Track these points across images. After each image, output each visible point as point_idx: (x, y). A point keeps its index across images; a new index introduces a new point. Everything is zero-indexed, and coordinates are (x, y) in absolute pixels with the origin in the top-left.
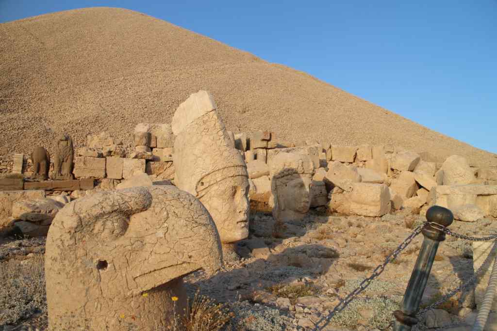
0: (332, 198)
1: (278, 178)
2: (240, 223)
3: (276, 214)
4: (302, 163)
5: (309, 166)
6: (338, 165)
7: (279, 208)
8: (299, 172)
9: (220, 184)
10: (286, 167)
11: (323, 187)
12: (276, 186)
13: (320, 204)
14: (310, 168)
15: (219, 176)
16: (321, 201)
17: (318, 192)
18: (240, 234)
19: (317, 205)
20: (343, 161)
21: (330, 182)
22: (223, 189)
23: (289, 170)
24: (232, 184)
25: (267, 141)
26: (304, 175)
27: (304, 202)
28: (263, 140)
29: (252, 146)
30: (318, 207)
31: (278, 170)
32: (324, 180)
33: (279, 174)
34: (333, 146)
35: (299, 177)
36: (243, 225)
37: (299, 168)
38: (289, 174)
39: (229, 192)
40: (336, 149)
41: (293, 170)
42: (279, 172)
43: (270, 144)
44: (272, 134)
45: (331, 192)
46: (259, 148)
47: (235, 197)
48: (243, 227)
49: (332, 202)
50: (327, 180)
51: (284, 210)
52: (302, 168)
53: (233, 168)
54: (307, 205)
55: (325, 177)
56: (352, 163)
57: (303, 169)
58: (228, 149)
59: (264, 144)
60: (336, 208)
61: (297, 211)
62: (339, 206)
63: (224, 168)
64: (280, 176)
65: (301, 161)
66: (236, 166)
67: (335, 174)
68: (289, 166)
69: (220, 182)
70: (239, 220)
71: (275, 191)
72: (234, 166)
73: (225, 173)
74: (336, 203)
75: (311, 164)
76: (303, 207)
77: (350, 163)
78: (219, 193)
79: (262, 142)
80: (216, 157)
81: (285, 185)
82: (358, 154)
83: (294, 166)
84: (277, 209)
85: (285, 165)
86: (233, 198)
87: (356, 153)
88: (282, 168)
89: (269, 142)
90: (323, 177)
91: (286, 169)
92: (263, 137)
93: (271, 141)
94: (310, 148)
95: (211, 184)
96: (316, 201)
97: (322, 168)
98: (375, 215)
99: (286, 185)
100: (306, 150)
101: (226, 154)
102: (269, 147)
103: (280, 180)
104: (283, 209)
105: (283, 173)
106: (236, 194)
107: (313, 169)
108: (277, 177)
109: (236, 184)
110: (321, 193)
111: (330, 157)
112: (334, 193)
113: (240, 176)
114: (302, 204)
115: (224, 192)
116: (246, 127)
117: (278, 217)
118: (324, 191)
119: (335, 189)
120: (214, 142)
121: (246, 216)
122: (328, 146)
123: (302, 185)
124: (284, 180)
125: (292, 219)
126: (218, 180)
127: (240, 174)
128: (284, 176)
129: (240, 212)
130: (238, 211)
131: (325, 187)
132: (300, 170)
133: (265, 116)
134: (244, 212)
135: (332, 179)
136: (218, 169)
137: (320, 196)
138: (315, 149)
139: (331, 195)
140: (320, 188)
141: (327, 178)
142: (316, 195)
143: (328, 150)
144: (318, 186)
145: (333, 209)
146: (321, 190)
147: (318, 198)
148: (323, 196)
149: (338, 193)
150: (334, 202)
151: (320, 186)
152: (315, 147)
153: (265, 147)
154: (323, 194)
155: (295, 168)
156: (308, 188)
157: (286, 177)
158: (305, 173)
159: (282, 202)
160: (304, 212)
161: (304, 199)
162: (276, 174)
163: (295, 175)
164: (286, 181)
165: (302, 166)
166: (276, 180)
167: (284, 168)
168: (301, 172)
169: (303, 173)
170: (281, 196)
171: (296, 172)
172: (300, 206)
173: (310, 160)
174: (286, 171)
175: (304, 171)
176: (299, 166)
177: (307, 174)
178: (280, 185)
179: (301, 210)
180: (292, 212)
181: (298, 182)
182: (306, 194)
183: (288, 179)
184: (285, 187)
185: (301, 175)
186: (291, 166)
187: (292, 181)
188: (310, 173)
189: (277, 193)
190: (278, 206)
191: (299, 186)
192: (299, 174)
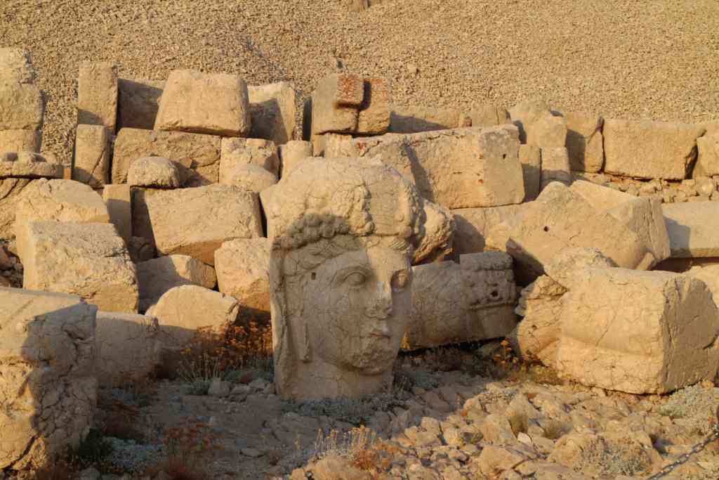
0: (528, 313)
1: (290, 249)
4: (369, 196)
5: (393, 209)
6: (560, 198)
10: (310, 212)
11: (503, 273)
12: (283, 277)
14: (398, 217)
17: (482, 291)
19: (481, 336)
20: (644, 175)
21: (530, 258)
25: (355, 111)
26: (375, 239)
27: (372, 335)
28: (342, 105)
29: (318, 125)
30: (485, 342)
31: (287, 221)
32: (508, 249)
37: (353, 216)
38: (320, 237)
40: (619, 134)
43: (368, 120)
44: (374, 86)
46: (331, 132)
50: (519, 248)
51: (306, 362)
52: (365, 215)
55: (510, 239)
56: (679, 181)
57: (369, 218)
59: (346, 119)
60: (538, 351)
61: (348, 367)
62: (547, 344)
64: (292, 241)
65: (361, 191)
67: (545, 228)
68: (320, 207)
71: (280, 295)
74: (536, 333)
77: (669, 181)
79: (339, 111)
82: (701, 150)
83: (337, 208)
84: (284, 356)
85: (306, 206)
87: (696, 148)
88: (296, 214)
89: (363, 113)
90: (506, 240)
91: (312, 217)
92: (337, 96)
93: (370, 110)
96: (477, 323)
98: (642, 388)
99: (314, 274)
100: (475, 141)
102: (363, 128)
103: (295, 255)
104: (302, 357)
105: (301, 231)
107: (407, 220)
108: (285, 245)
110: (495, 294)
111: (599, 160)
112: (532, 296)
114: (366, 342)
118: (506, 288)
122: (594, 123)
123: (366, 277)
124: (307, 256)
128: (304, 244)
131: (510, 272)
137: (491, 304)
138: (505, 137)
139: (525, 305)
140: (490, 279)
141: (518, 241)
142: (478, 302)
143: (592, 136)
144: (486, 270)
145: (528, 352)
146: (496, 285)
147: (485, 312)
148: (503, 305)
149: (548, 299)
150: (531, 330)
151: (492, 269)
152: (507, 133)
153: (349, 129)
154: (501, 299)
155: (337, 214)
156: (388, 285)
157: (311, 247)
158: (377, 232)
159: (299, 335)
160: (377, 369)
161: (370, 327)
162: (283, 235)
163: (340, 240)
164: (312, 261)
165: (365, 208)
166: (285, 255)
167: (303, 214)
168: (359, 231)
169: (368, 234)
170: (298, 313)
171: (344, 229)
172: (358, 351)
173: (402, 186)
174: (310, 226)
175: (373, 226)
176: (352, 207)
177: (388, 235)
178: (295, 274)
179: (361, 365)
180: (334, 368)
181: (352, 264)
182: (377, 308)
183: (318, 254)
184: (310, 280)
185: (364, 239)
186: (326, 209)
187: (333, 259)
188: (397, 234)
189: (286, 301)
190: (285, 346)
191: (356, 278)
192: (356, 236)
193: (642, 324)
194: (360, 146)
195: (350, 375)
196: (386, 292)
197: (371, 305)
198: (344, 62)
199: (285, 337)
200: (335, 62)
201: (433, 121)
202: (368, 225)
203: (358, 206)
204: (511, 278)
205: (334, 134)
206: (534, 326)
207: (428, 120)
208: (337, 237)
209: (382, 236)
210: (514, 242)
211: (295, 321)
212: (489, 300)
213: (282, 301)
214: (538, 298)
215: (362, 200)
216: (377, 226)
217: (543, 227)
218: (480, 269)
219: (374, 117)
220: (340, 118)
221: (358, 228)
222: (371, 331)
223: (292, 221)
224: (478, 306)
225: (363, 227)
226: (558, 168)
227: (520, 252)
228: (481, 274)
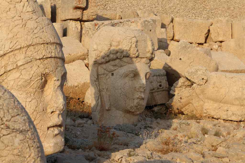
0: (176, 93)
1: (102, 63)
2: (52, 129)
3: (97, 116)
4: (137, 42)
5: (146, 47)
6: (185, 47)
8: (132, 55)
9: (22, 70)
10: (112, 48)
11: (163, 77)
12: (98, 75)
13: (159, 102)
14: (147, 50)
16: (160, 98)
17: (155, 85)
18: (52, 145)
19: (154, 103)
21: (175, 71)
23: (117, 52)
24: (41, 70)
25: (82, 10)
26: (139, 59)
28: (77, 8)
29: (60, 16)
30: (156, 106)
31: (101, 52)
32: (164, 68)
33: (103, 58)
34: (176, 20)
35: (132, 63)
36: (56, 131)
37: (132, 50)
38: (117, 58)
39: (36, 83)
40: (180, 24)
41: (122, 52)
42: (102, 54)
43: (87, 15)
45: (174, 85)
46: (71, 20)
47: (45, 89)
48: (56, 135)
49: (176, 98)
50: (170, 67)
51: (108, 110)
52: (136, 49)
53: (42, 45)
54: (142, 102)
55: (166, 64)
56: (202, 44)
57: (138, 51)
59: (78, 14)
60: (182, 108)
61: (128, 112)
62: (186, 105)
63: (28, 46)
64: (103, 60)
65: (134, 40)
66: (47, 44)
67: (180, 59)
68: (117, 46)
69: (22, 68)
70: (50, 124)
71: (97, 83)
72: (43, 44)
73: (29, 53)
74: (182, 101)
76: (136, 106)
77: (199, 44)
78: (20, 84)
79: (75, 10)
81: (110, 74)
82: (211, 31)
83: (124, 46)
84: (99, 108)
85: (111, 46)
86: (42, 91)
87: (209, 31)
88: (107, 49)
89: (85, 11)
90: (164, 63)
91: (114, 50)
92: (75, 4)
93: (88, 10)
94: (145, 22)
95: (8, 69)
96: (153, 98)
97: (160, 51)
98: (239, 119)
99: (113, 74)
100: (139, 24)
102: (84, 19)
103: (104, 66)
104: (107, 108)
105: (108, 56)
106: (47, 86)
107: (151, 52)
108: (100, 62)
109: (47, 71)
110: (160, 86)
111: (172, 35)
112: (178, 86)
113: (53, 59)
114: (136, 101)
115: (28, 82)
117: (100, 121)
118: (165, 83)
119: (181, 81)
120: (12, 6)
121: (61, 119)
123: (136, 75)
124: (109, 66)
125: (121, 124)
126: (19, 63)
127: (53, 55)
128: (109, 61)
129: (52, 112)
130: (49, 110)
131: (166, 77)
132: (133, 52)
134: (58, 112)
135: (177, 67)
136: (19, 47)
137: (159, 90)
138: (151, 23)
139: (175, 89)
140: (159, 80)
141: (170, 64)
142: (154, 89)
143: (169, 24)
144: (157, 76)
145: (178, 109)
146: (161, 82)
147: (156, 93)
148: (164, 90)
149: (185, 87)
150: (180, 100)
151: (159, 76)
152: (151, 21)
153: (79, 18)
154: (163, 88)
155: (125, 49)
156: (144, 78)
157: (112, 63)
158: (140, 56)
159: (106, 99)
160: (138, 113)
161: (138, 95)
163: (125, 59)
164: (112, 68)
165: (136, 46)
166: (98, 66)
167: (109, 49)
168: (134, 56)
169: (137, 57)
170: (105, 90)
171: (127, 55)
172: (132, 105)
174: (113, 54)
175: (139, 54)
176: (131, 46)
177: (143, 58)
178: (104, 74)
179: (133, 111)
180: (121, 112)
181: (131, 69)
182: (140, 87)
183: (115, 65)
184: (111, 76)
185: (135, 59)
186: (120, 47)
187: (122, 67)
188: (147, 57)
189: (99, 85)
190: (100, 104)
191: (132, 75)
192: (132, 58)
193: (240, 94)
195: (128, 115)
196: (144, 81)
197: (137, 86)
199: (100, 100)
201: (106, 17)
202: (137, 53)
203: (134, 46)
204: (166, 80)
205: (72, 21)
206: (181, 98)
207: (104, 16)
208: (124, 58)
209: (141, 58)
210: (167, 65)
211: (104, 93)
212: (158, 89)
213: (98, 85)
214: (180, 87)
215: (135, 43)
216: (140, 54)
217: (179, 59)
218: (154, 76)
219: (90, 14)
220: (75, 14)
221: (133, 54)
222: (138, 97)
223: (104, 51)
224: (154, 91)
225: (135, 54)
226: (163, 37)
227: (170, 69)
228: (155, 77)
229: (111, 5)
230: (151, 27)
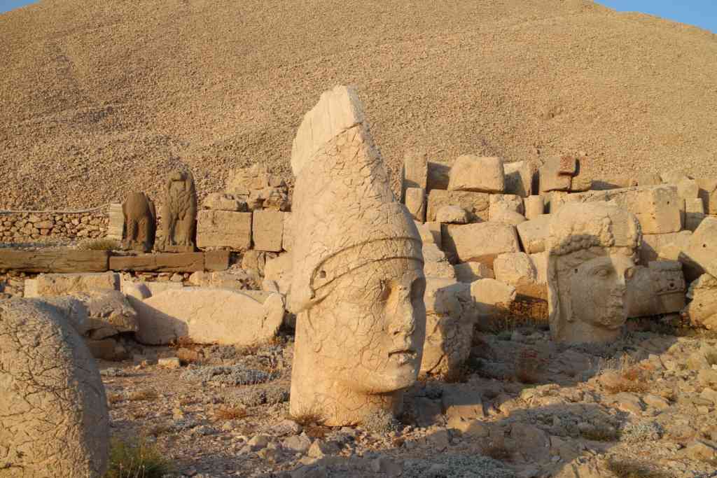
0: (694, 297)
1: (561, 255)
4: (611, 223)
6: (712, 227)
7: (562, 315)
8: (602, 243)
10: (574, 233)
11: (676, 273)
12: (556, 272)
13: (670, 310)
14: (628, 236)
15: (353, 259)
16: (670, 304)
17: (664, 284)
19: (661, 311)
21: (695, 263)
22: (360, 285)
23: (581, 239)
24: (380, 275)
25: (570, 177)
26: (614, 249)
27: (613, 306)
28: (562, 174)
29: (544, 186)
30: (667, 314)
31: (559, 239)
32: (679, 257)
33: (563, 247)
35: (604, 253)
37: (602, 235)
38: (581, 247)
39: (373, 293)
41: (589, 238)
42: (561, 242)
43: (577, 183)
44: (581, 162)
45: (692, 284)
46: (555, 190)
47: (389, 301)
49: (692, 305)
50: (687, 257)
51: (571, 322)
52: (609, 234)
53: (384, 242)
54: (620, 311)
55: (681, 253)
57: (612, 236)
58: (377, 204)
59: (565, 182)
60: (703, 320)
61: (598, 325)
62: (709, 316)
63: (364, 243)
64: (563, 250)
65: (607, 221)
66: (391, 239)
67: (704, 246)
68: (581, 230)
69: (355, 272)
70: (392, 349)
71: (555, 282)
72: (385, 239)
74: (703, 309)
75: (632, 225)
76: (609, 318)
79: (560, 178)
80: (350, 221)
81: (573, 270)
83: (592, 231)
84: (557, 318)
85: (573, 229)
86: (384, 304)
89: (574, 178)
90: (679, 252)
91: (576, 236)
92: (559, 168)
93: (579, 176)
94: (658, 190)
95: (338, 274)
96: (660, 303)
97: (686, 232)
99: (576, 270)
101: (371, 213)
102: (575, 187)
103: (564, 259)
104: (568, 319)
105: (569, 244)
106: (391, 297)
107: (634, 237)
108: (558, 252)
109: (388, 276)
110: (672, 285)
112: (698, 287)
113: (398, 260)
114: (610, 310)
115: (362, 292)
116: (552, 147)
117: (559, 336)
118: (679, 281)
119: (703, 278)
122: (714, 184)
123: (609, 271)
124: (571, 259)
125: (589, 342)
127: (399, 254)
128: (570, 252)
129: (395, 333)
130: (391, 330)
131: (681, 272)
132: (604, 238)
133: (595, 121)
134: (404, 333)
135: (698, 257)
137: (670, 291)
138: (669, 191)
139: (693, 292)
140: (669, 276)
141: (687, 253)
142: (661, 290)
143: (713, 191)
144: (666, 271)
145: (696, 321)
146: (673, 280)
147: (666, 296)
148: (677, 292)
149: (708, 288)
150: (699, 307)
151: (670, 270)
153: (566, 188)
154: (676, 288)
155: (593, 234)
156: (623, 276)
157: (575, 254)
158: (616, 244)
159: (567, 306)
160: (615, 327)
161: (612, 301)
162: (556, 247)
163: (593, 249)
164: (576, 262)
165: (609, 230)
166: (557, 259)
167: (570, 234)
168: (606, 244)
169: (611, 246)
170: (566, 293)
171: (596, 243)
172: (604, 315)
173: (630, 217)
174: (575, 241)
175: (614, 241)
176: (602, 229)
177: (623, 247)
178: (564, 270)
179: (607, 324)
180: (589, 326)
181: (601, 264)
182: (617, 289)
183: (579, 258)
184: (574, 273)
185: (608, 249)
186: (585, 231)
187: (589, 261)
188: (627, 246)
189: (558, 286)
190: (558, 313)
191: (603, 272)
192: (603, 247)
194: (580, 197)
195: (600, 330)
196: (622, 281)
197: (613, 288)
198: (541, 150)
200: (535, 151)
201: (615, 184)
202: (611, 241)
203: (605, 229)
204: (682, 276)
205: (556, 192)
206: (700, 305)
207: (610, 183)
208: (592, 248)
209: (619, 247)
210: (684, 254)
211: (564, 298)
212: (668, 290)
213: (556, 286)
214: (702, 288)
215: (608, 226)
216: (616, 241)
217: (702, 245)
218: (663, 270)
219: (582, 181)
220: (561, 182)
221: (605, 242)
222: (613, 303)
223: (563, 238)
224: (662, 293)
225: (608, 241)
226: (696, 211)
227: (687, 260)
228: (663, 273)
229: (641, 165)
230: (668, 197)
